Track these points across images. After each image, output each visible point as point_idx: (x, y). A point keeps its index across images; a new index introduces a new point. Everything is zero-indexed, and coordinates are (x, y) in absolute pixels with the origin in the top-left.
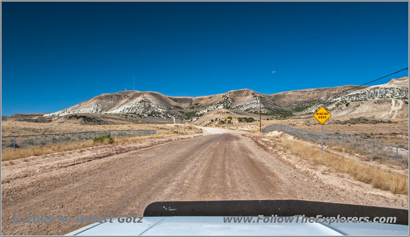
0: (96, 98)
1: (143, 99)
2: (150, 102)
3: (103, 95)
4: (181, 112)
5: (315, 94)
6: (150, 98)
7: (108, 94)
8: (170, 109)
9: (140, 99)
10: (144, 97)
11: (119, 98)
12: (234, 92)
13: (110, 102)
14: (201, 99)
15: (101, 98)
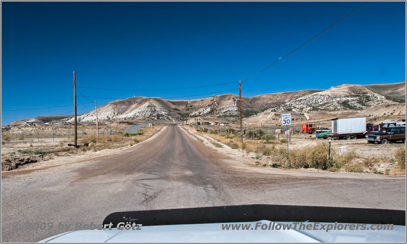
0: (112, 104)
1: (150, 104)
2: (155, 107)
3: (117, 101)
4: (179, 114)
5: (282, 97)
6: (155, 104)
7: (121, 100)
8: (170, 111)
9: (147, 104)
10: (150, 103)
11: (130, 103)
12: (220, 97)
13: (123, 107)
14: (195, 102)
15: (115, 104)
